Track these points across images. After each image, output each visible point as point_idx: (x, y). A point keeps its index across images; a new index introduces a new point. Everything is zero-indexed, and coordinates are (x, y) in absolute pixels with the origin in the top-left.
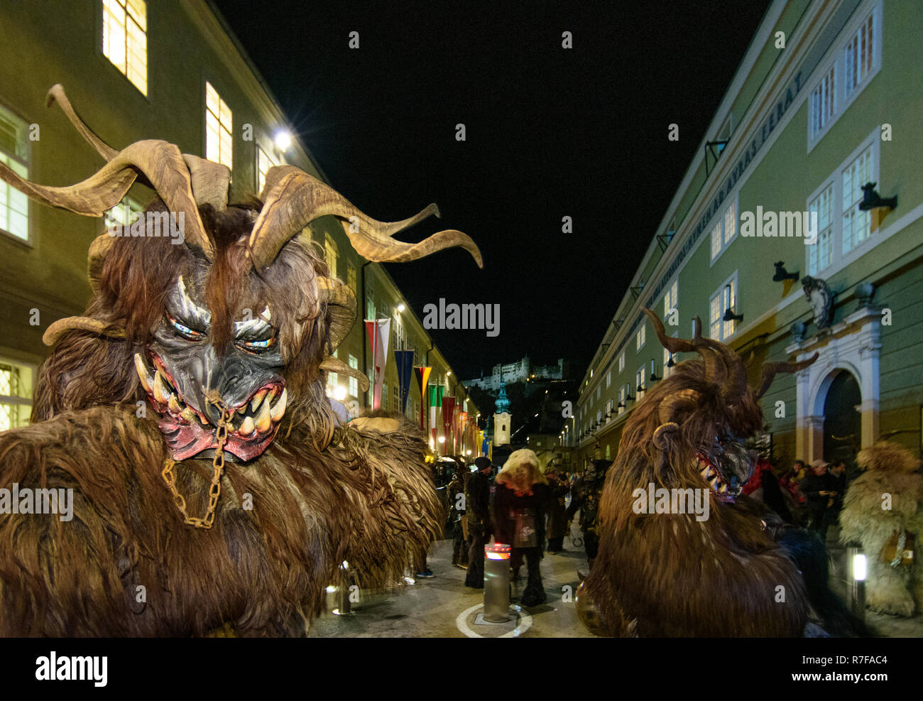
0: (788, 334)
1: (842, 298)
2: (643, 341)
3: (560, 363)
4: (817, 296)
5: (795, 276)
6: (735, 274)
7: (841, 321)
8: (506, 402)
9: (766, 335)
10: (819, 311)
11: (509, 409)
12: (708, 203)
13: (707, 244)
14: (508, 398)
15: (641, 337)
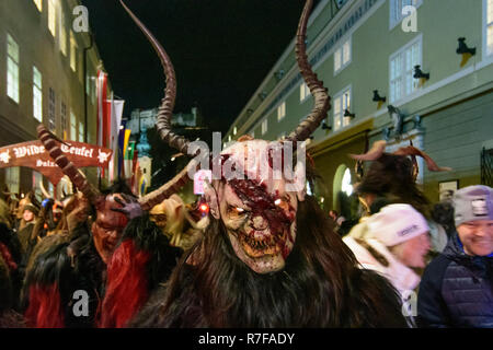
0: (381, 132)
1: (407, 119)
2: (284, 114)
3: (194, 111)
4: (395, 116)
5: (384, 100)
6: (349, 86)
7: (406, 132)
8: (147, 147)
9: (368, 131)
10: (396, 125)
11: (150, 153)
12: (332, 33)
13: (331, 60)
14: (149, 142)
15: (282, 111)
